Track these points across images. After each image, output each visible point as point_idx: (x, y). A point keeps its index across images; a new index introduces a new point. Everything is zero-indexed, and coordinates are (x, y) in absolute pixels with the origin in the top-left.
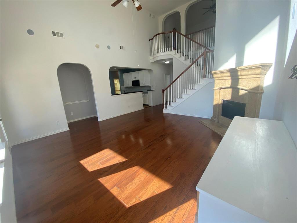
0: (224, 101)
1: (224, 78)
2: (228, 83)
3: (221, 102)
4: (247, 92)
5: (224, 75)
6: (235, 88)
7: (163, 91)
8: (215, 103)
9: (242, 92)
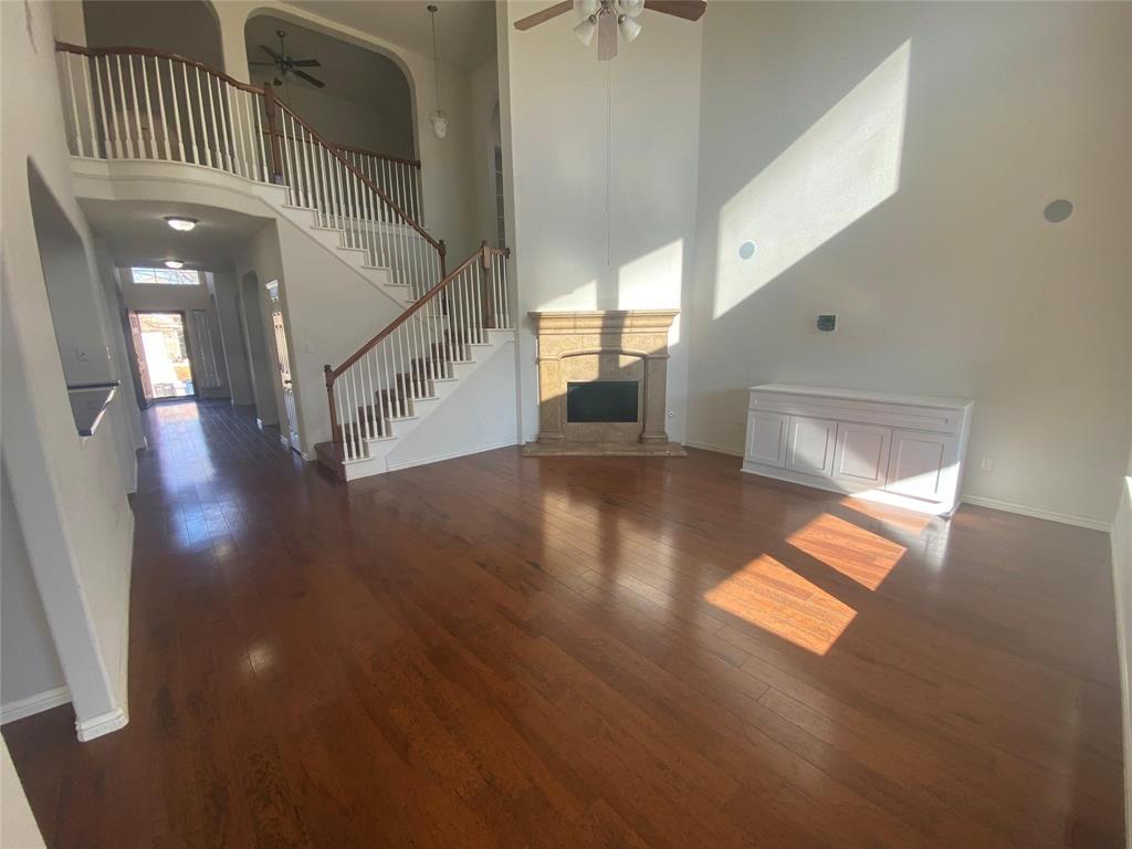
0: (570, 384)
1: (578, 331)
2: (595, 343)
3: (564, 389)
4: (638, 358)
5: (579, 323)
6: (610, 352)
7: (331, 375)
8: (546, 396)
9: (624, 361)
